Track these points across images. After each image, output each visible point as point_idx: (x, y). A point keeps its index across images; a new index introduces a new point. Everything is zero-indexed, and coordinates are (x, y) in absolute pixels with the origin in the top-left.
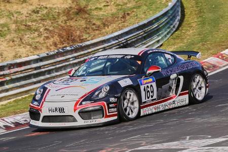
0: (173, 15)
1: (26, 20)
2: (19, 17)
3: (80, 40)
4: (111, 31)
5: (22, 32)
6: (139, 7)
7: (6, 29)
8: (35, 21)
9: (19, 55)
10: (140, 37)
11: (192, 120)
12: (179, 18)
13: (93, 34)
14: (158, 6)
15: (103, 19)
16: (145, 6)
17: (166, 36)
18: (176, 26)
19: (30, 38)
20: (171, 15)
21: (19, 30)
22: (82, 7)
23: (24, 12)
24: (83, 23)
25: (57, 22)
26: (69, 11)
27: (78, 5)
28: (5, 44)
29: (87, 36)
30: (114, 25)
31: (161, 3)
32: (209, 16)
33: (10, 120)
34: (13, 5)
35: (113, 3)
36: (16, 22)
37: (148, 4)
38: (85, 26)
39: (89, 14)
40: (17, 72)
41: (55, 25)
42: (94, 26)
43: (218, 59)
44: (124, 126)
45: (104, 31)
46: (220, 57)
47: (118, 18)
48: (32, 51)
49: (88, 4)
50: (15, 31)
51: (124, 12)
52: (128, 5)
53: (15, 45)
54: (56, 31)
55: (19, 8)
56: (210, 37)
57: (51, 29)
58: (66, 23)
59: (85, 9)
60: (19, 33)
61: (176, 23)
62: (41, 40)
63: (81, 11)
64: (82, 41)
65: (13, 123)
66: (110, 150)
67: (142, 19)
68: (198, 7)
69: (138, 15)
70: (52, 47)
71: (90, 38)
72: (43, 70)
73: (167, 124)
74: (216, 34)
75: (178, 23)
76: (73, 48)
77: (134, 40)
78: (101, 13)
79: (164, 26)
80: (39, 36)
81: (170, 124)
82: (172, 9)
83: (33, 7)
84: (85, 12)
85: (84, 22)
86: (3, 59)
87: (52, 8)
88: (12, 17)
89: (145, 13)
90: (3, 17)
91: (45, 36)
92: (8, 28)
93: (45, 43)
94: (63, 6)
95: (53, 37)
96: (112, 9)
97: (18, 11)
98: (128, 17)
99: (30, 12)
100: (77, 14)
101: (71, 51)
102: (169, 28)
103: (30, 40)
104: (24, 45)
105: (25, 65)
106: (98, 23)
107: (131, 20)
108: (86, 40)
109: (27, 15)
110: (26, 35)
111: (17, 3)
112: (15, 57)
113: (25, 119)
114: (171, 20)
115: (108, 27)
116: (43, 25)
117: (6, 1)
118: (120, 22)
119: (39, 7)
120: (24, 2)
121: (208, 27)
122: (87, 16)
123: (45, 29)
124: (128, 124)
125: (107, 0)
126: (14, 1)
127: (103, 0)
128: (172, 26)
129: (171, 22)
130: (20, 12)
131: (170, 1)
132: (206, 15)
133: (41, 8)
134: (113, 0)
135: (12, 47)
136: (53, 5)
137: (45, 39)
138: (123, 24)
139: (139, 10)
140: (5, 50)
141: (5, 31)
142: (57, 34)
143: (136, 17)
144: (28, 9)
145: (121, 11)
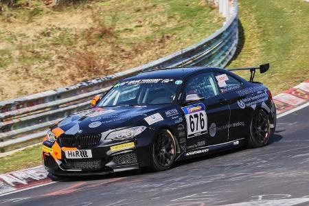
0: (230, 38)
1: (33, 45)
2: (24, 41)
3: (105, 71)
4: (146, 60)
5: (29, 61)
6: (182, 28)
7: (7, 56)
8: (45, 46)
9: (24, 91)
11: (263, 174)
12: (236, 42)
13: (121, 63)
14: (208, 27)
15: (135, 43)
16: (189, 27)
18: (233, 53)
19: (40, 69)
20: (226, 39)
21: (24, 58)
22: (107, 28)
23: (31, 34)
24: (108, 49)
25: (74, 47)
26: (90, 33)
27: (101, 25)
28: (5, 76)
29: (115, 66)
30: (150, 52)
32: (276, 39)
33: (21, 175)
34: (15, 25)
35: (147, 22)
36: (20, 48)
37: (194, 23)
38: (110, 53)
39: (116, 37)
40: (27, 112)
41: (72, 51)
42: (123, 54)
43: (289, 95)
45: (136, 59)
46: (293, 93)
47: (154, 42)
48: (42, 85)
49: (114, 26)
50: (19, 59)
51: (163, 34)
52: (167, 26)
53: (20, 78)
54: (74, 59)
55: (24, 30)
56: (279, 68)
57: (66, 56)
58: (86, 49)
59: (111, 30)
60: (24, 62)
61: (233, 49)
62: (54, 71)
63: (105, 33)
64: (108, 72)
65: (25, 179)
67: (186, 43)
68: (261, 28)
69: (182, 39)
70: (68, 81)
71: (118, 69)
72: (61, 110)
73: (231, 180)
74: (287, 63)
75: (235, 49)
76: (100, 81)
78: (133, 36)
79: (217, 53)
80: (51, 65)
82: (227, 30)
83: (43, 28)
84: (111, 34)
85: (109, 47)
86: (4, 96)
87: (67, 29)
88: (15, 41)
89: (190, 35)
90: (3, 41)
91: (58, 67)
92: (9, 55)
93: (59, 75)
94: (81, 27)
95: (69, 67)
96: (147, 31)
97: (22, 33)
98: (168, 42)
99: (38, 35)
100: (101, 37)
101: (98, 85)
102: (223, 55)
103: (39, 71)
104: (31, 79)
105: (38, 104)
106: (128, 49)
107: (172, 44)
108: (112, 71)
109: (35, 39)
110: (33, 64)
111: (21, 23)
112: (20, 93)
113: (40, 174)
114: (227, 44)
115: (141, 55)
116: (56, 51)
117: (6, 20)
118: (157, 47)
119: (50, 28)
120: (30, 21)
121: (275, 54)
122: (113, 39)
123: (59, 57)
124: (178, 179)
125: (140, 19)
126: (17, 20)
127: (134, 19)
128: (227, 53)
129: (227, 47)
130: (25, 35)
131: (224, 19)
132: (272, 38)
133: (52, 29)
134: (148, 19)
135: (15, 80)
136: (69, 25)
137: (59, 70)
138: (161, 50)
139: (182, 32)
140: (6, 85)
141: (6, 59)
142: (75, 64)
143: (179, 41)
144: (35, 30)
145: (159, 34)
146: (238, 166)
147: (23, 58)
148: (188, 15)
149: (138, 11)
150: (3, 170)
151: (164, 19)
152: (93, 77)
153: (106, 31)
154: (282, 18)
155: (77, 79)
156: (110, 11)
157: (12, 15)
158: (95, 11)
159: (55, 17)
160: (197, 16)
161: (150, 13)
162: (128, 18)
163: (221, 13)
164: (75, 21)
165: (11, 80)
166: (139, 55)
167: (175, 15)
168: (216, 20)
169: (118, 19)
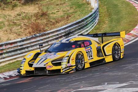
1: (14, 20)
2: (10, 18)
4: (60, 26)
5: (12, 26)
6: (76, 12)
7: (3, 24)
8: (19, 20)
9: (10, 39)
10: (77, 28)
11: (108, 74)
12: (98, 18)
13: (50, 27)
14: (86, 12)
15: (56, 19)
16: (79, 12)
17: (91, 28)
18: (97, 23)
19: (16, 29)
20: (94, 16)
21: (10, 25)
22: (45, 12)
23: (13, 15)
25: (31, 20)
26: (37, 14)
27: (42, 11)
28: (2, 33)
29: (48, 28)
30: (62, 22)
31: (88, 10)
32: (115, 17)
33: (7, 74)
35: (61, 10)
36: (8, 21)
37: (81, 10)
38: (46, 23)
39: (48, 16)
40: (10, 48)
41: (30, 22)
42: (51, 23)
44: (70, 77)
47: (64, 18)
48: (17, 36)
49: (48, 11)
50: (8, 26)
52: (70, 11)
53: (8, 33)
54: (30, 25)
55: (10, 13)
57: (27, 24)
58: (35, 21)
62: (22, 30)
64: (45, 31)
65: (8, 76)
66: (63, 90)
67: (77, 19)
68: (108, 12)
69: (76, 17)
70: (28, 35)
71: (49, 29)
72: (24, 46)
73: (94, 76)
74: (119, 27)
75: (98, 21)
76: (40, 35)
77: (74, 30)
78: (55, 15)
79: (90, 23)
80: (21, 28)
81: (96, 76)
82: (94, 13)
83: (17, 13)
84: (46, 15)
85: (45, 20)
86: (1, 41)
87: (28, 13)
88: (6, 18)
89: (79, 15)
90: (1, 18)
93: (24, 32)
94: (34, 12)
95: (28, 29)
96: (61, 14)
98: (70, 18)
99: (16, 15)
100: (42, 16)
101: (40, 36)
102: (93, 23)
103: (16, 30)
104: (13, 34)
106: (53, 21)
107: (72, 19)
109: (14, 17)
110: (14, 28)
111: (9, 10)
112: (8, 40)
113: (15, 74)
114: (94, 19)
115: (59, 23)
116: (23, 22)
117: (2, 9)
118: (65, 20)
120: (12, 9)
121: (114, 23)
122: (47, 17)
123: (24, 25)
124: (72, 76)
125: (58, 8)
126: (7, 9)
127: (56, 9)
128: (94, 23)
129: (94, 21)
130: (10, 15)
131: (93, 8)
132: (113, 17)
133: (21, 13)
134: (61, 8)
136: (29, 11)
137: (24, 30)
138: (67, 21)
139: (76, 14)
140: (2, 36)
141: (2, 25)
142: (31, 27)
143: (74, 18)
144: (14, 13)
145: (66, 15)
146: (98, 70)
148: (78, 6)
149: (57, 5)
151: (68, 9)
152: (39, 33)
153: (44, 13)
154: (117, 8)
155: (32, 34)
156: (46, 5)
157: (5, 7)
158: (40, 5)
159: (23, 8)
160: (82, 7)
161: (63, 6)
162: (53, 8)
163: (92, 6)
164: (31, 9)
165: (4, 34)
166: (58, 24)
167: (73, 7)
168: (90, 9)
169: (49, 8)
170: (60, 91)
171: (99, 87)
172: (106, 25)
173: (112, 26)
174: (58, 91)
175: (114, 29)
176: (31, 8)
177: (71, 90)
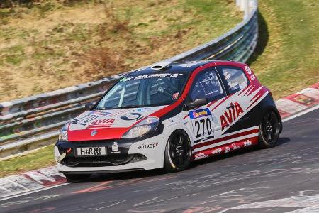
0: (250, 32)
1: (46, 41)
2: (37, 37)
3: (121, 67)
4: (162, 55)
5: (42, 57)
6: (199, 22)
7: (20, 53)
8: (58, 42)
9: (38, 89)
12: (256, 36)
13: (137, 58)
14: (225, 21)
15: (150, 39)
16: (206, 21)
18: (254, 47)
19: (54, 65)
20: (247, 32)
22: (122, 22)
23: (43, 30)
24: (123, 44)
25: (89, 43)
26: (104, 28)
27: (115, 20)
28: (19, 73)
29: (130, 61)
30: (166, 47)
32: (297, 33)
33: (48, 172)
34: (26, 21)
35: (162, 17)
36: (33, 44)
37: (210, 18)
38: (126, 48)
39: (130, 33)
41: (86, 47)
42: (138, 49)
43: (316, 90)
45: (152, 54)
47: (170, 37)
48: (56, 82)
49: (129, 20)
50: (33, 56)
51: (179, 28)
52: (183, 20)
53: (33, 75)
54: (89, 55)
55: (36, 26)
56: (302, 62)
57: (81, 52)
58: (100, 45)
59: (125, 25)
60: (38, 58)
61: (254, 43)
63: (120, 28)
67: (204, 38)
68: (280, 21)
69: (199, 33)
70: (83, 77)
71: (134, 65)
74: (310, 57)
75: (256, 43)
78: (147, 30)
79: (239, 48)
82: (248, 24)
83: (55, 24)
84: (126, 29)
86: (18, 93)
87: (80, 24)
88: (27, 37)
89: (208, 30)
90: (15, 38)
91: (73, 63)
92: (22, 52)
93: (74, 71)
94: (94, 22)
96: (161, 26)
97: (34, 29)
98: (184, 37)
99: (51, 30)
100: (115, 32)
102: (245, 49)
103: (54, 67)
104: (45, 75)
106: (143, 44)
107: (189, 39)
108: (129, 67)
109: (48, 34)
110: (47, 61)
111: (32, 19)
112: (35, 90)
114: (248, 38)
115: (158, 51)
116: (71, 48)
117: (16, 17)
118: (173, 42)
119: (62, 23)
120: (42, 17)
121: (297, 49)
122: (128, 35)
123: (73, 54)
124: (211, 176)
125: (155, 14)
126: (28, 16)
127: (149, 14)
128: (249, 47)
129: (248, 41)
130: (37, 31)
131: (242, 12)
132: (293, 32)
133: (64, 25)
134: (162, 13)
135: (29, 77)
136: (81, 20)
137: (74, 66)
138: (178, 45)
139: (199, 26)
140: (20, 82)
141: (19, 55)
142: (90, 60)
143: (196, 36)
144: (47, 26)
145: (174, 28)
146: (272, 162)
147: (36, 54)
148: (204, 9)
149: (152, 5)
150: (29, 168)
151: (179, 13)
152: (109, 73)
153: (120, 25)
154: (302, 11)
156: (124, 5)
157: (23, 11)
158: (108, 6)
159: (67, 13)
160: (214, 11)
161: (165, 7)
162: (142, 13)
163: (239, 7)
164: (87, 17)
165: (25, 77)
166: (155, 51)
167: (191, 9)
168: (233, 14)
169: (132, 14)
170: (191, 211)
171: (284, 202)
172: (276, 52)
173: (293, 55)
174: (185, 212)
175: (300, 63)
176: (87, 12)
177: (218, 209)
